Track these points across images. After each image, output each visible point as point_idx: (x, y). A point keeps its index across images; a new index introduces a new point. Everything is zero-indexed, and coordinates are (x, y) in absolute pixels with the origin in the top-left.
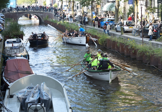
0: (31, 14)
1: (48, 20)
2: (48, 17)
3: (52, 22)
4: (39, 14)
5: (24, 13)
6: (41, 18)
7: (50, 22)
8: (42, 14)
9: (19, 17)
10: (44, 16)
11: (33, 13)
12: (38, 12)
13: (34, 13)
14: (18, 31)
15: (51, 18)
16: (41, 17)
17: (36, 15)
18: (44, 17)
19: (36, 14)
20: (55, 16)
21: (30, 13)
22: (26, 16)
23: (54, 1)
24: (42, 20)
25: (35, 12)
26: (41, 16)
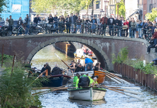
0: (75, 44)
1: (127, 62)
2: (125, 53)
3: (139, 69)
4: (98, 41)
5: (52, 40)
6: (106, 57)
7: (133, 68)
8: (108, 44)
9: (34, 51)
10: (113, 48)
11: (78, 39)
12: (95, 38)
13: (84, 41)
14: (24, 98)
15: (138, 58)
16: (103, 53)
17: (88, 46)
18: (113, 54)
19: (89, 42)
20: (149, 50)
21: (70, 39)
22: (59, 48)
23: (149, 3)
24: (108, 62)
25: (85, 38)
26: (105, 49)
